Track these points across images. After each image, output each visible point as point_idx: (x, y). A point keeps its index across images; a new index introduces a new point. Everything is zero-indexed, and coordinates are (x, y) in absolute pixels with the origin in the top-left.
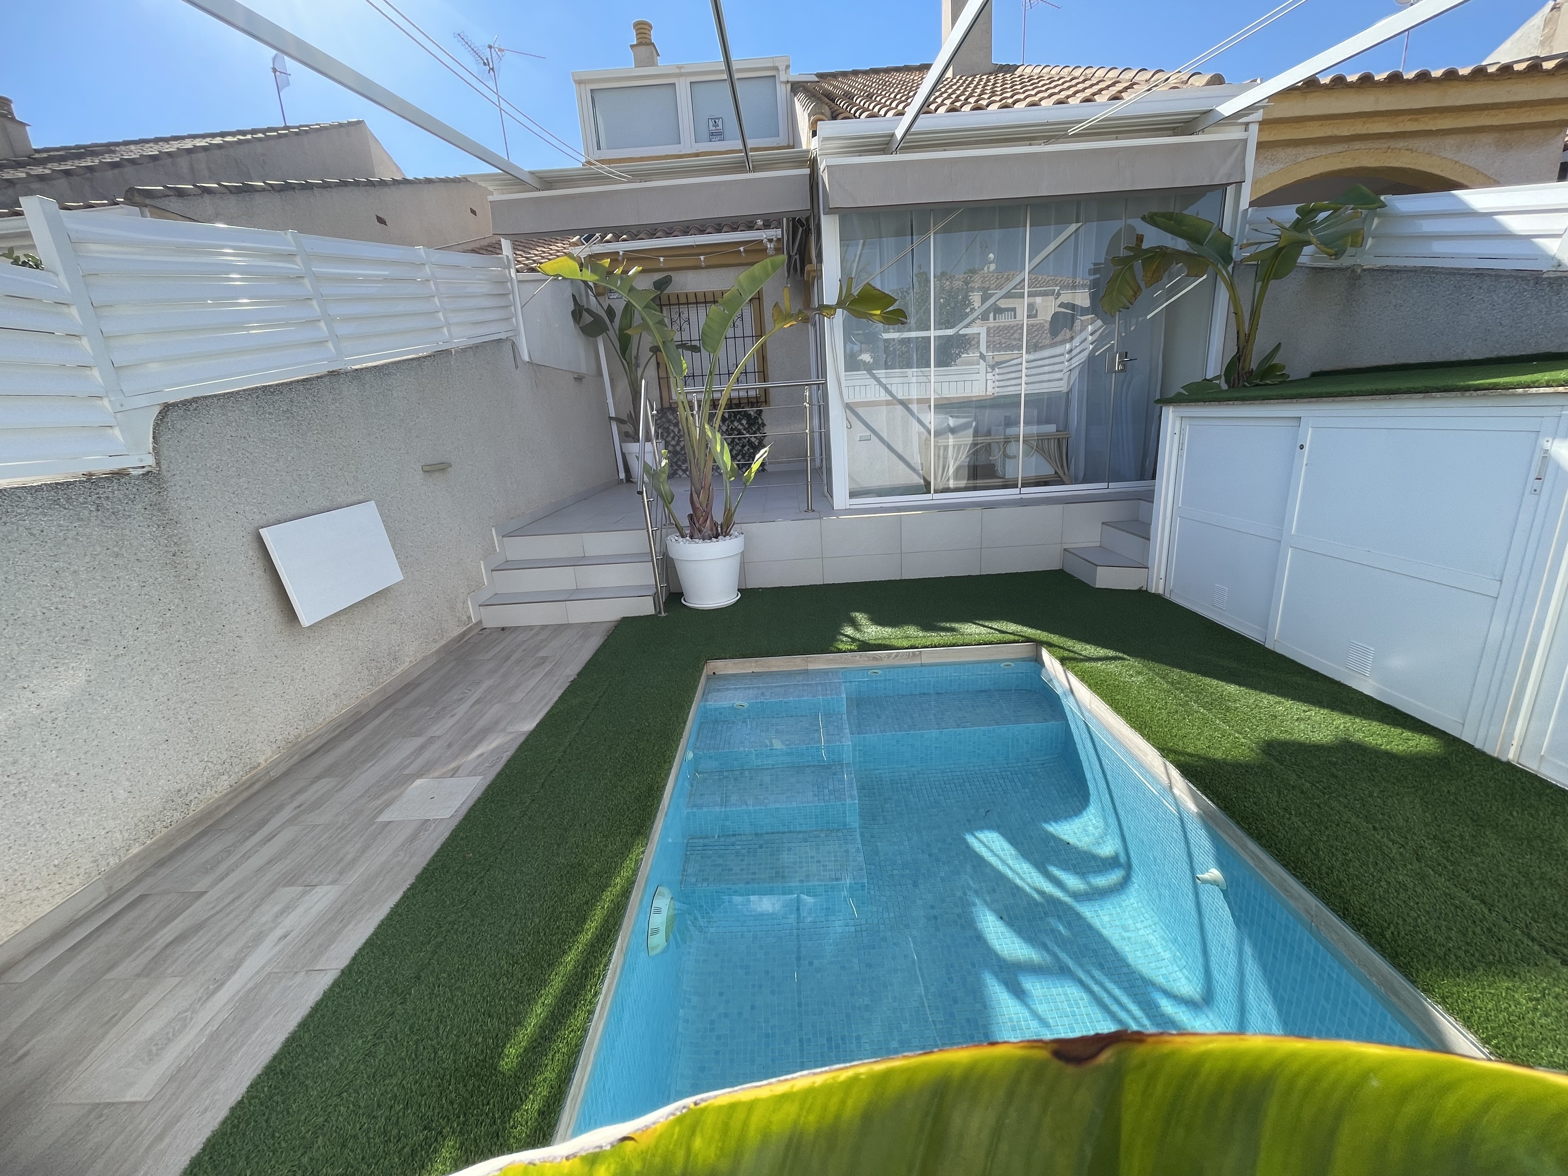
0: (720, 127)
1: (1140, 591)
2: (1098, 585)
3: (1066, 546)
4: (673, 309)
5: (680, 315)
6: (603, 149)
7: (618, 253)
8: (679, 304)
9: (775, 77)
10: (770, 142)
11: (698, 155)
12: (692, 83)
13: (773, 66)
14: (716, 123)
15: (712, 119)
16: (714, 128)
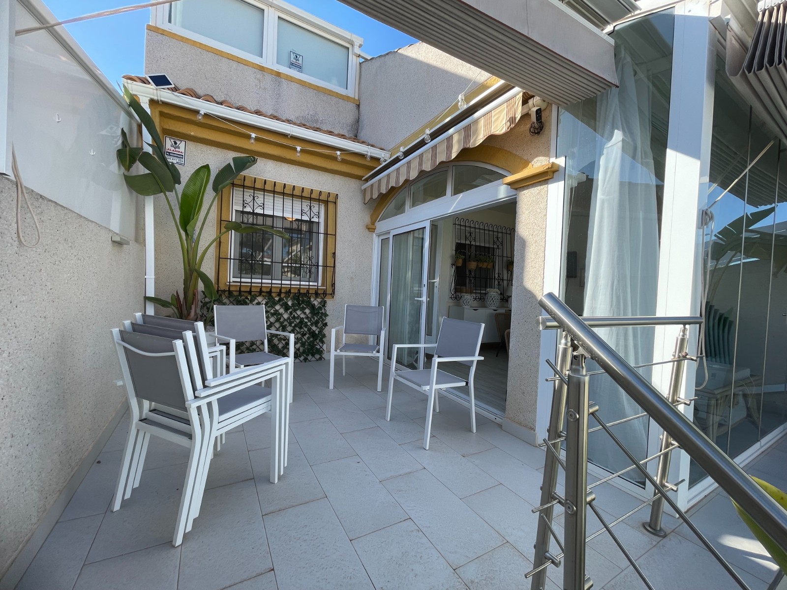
0: (300, 62)
4: (247, 192)
5: (254, 199)
6: (175, 24)
7: (197, 112)
8: (254, 189)
9: (348, 48)
10: (341, 91)
11: (278, 74)
12: (279, 17)
13: (350, 40)
14: (297, 57)
15: (294, 53)
16: (295, 61)
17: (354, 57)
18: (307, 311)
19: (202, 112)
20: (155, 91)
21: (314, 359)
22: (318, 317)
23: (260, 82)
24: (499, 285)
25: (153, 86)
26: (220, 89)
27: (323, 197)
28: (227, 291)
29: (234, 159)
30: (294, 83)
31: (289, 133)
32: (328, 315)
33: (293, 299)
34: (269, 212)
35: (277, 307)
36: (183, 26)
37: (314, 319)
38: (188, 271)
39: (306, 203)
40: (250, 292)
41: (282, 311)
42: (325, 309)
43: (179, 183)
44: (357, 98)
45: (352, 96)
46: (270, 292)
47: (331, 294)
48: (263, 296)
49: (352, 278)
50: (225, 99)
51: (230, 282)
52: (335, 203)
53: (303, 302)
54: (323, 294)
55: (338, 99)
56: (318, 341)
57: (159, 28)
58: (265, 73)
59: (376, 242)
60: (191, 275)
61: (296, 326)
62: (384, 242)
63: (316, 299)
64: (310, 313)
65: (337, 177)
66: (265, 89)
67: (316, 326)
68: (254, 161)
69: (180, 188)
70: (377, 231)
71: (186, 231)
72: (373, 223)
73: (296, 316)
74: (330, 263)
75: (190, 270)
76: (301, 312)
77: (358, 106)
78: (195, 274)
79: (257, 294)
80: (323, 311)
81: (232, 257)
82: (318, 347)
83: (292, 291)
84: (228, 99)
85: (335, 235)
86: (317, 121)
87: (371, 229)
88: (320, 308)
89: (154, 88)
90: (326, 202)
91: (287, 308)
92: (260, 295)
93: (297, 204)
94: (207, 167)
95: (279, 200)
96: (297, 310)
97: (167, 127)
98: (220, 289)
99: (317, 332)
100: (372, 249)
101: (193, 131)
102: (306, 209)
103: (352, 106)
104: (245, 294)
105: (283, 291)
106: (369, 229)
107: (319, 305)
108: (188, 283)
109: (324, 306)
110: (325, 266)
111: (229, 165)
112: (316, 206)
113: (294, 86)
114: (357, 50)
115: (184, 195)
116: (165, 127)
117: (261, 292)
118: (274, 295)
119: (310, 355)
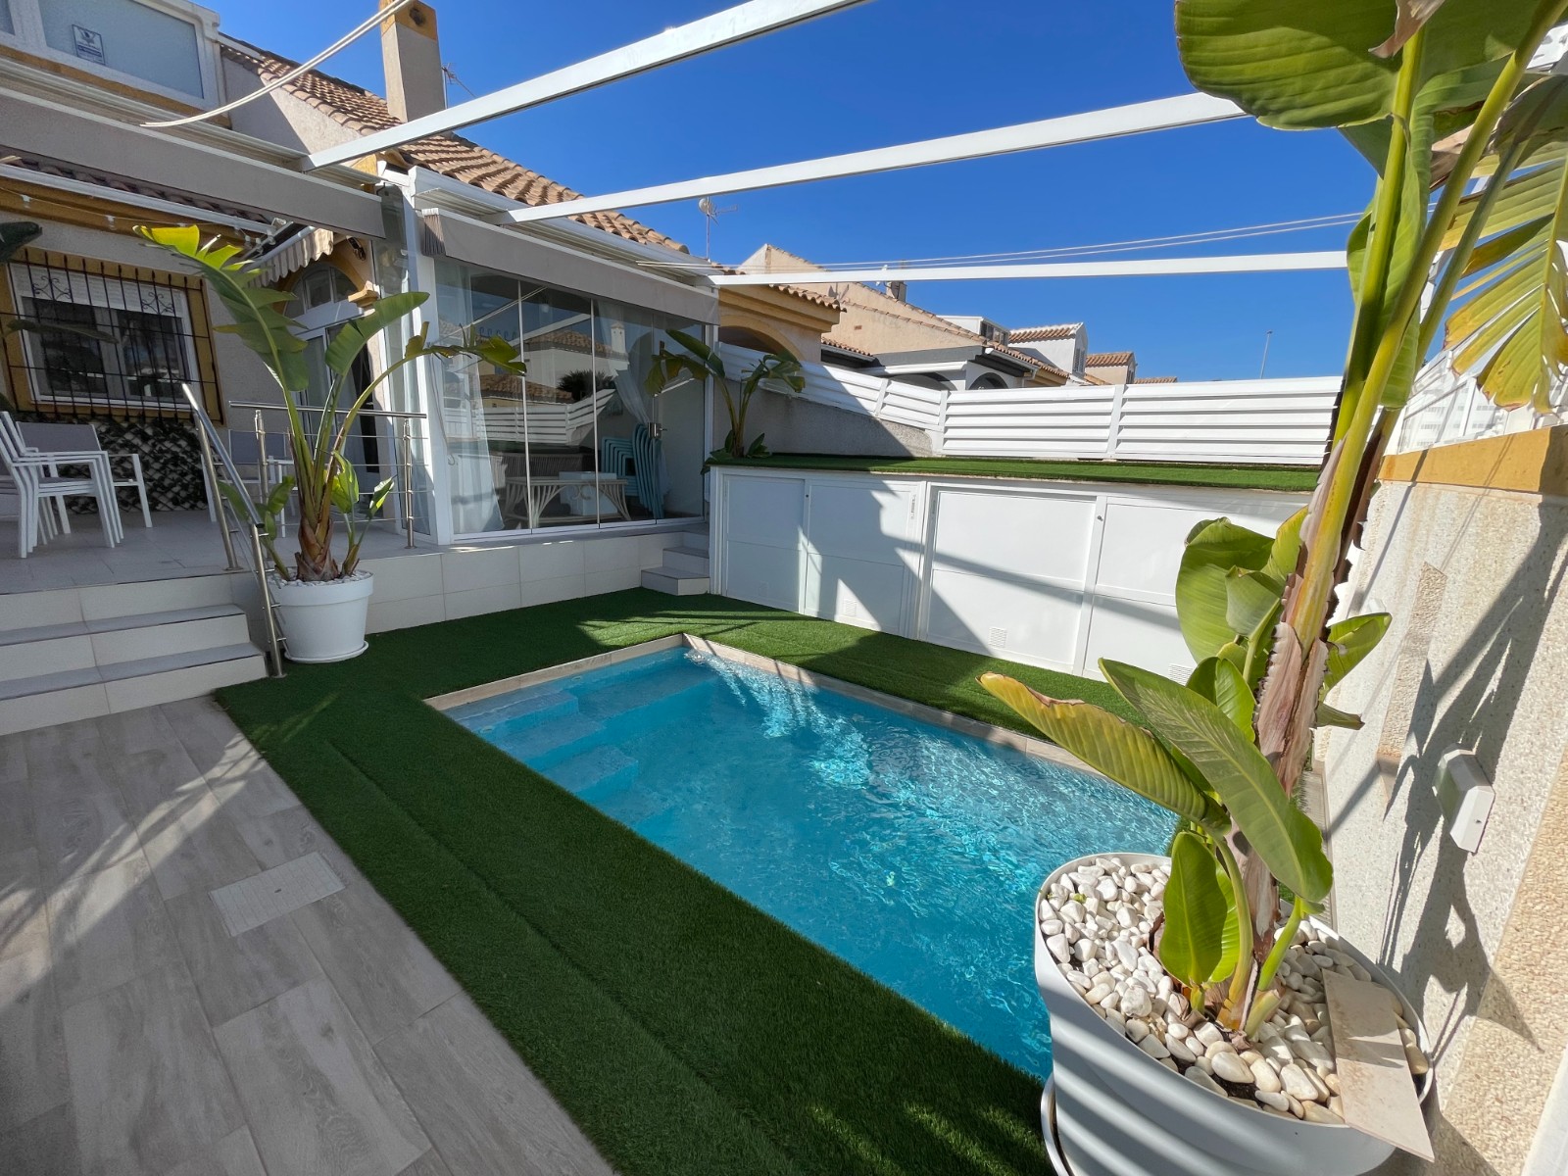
0: (97, 44)
1: (706, 594)
2: (680, 594)
3: (644, 568)
4: (36, 270)
5: (50, 282)
8: (48, 266)
9: (193, 25)
10: (192, 100)
11: (56, 67)
14: (87, 35)
16: (85, 42)
17: (208, 44)
27: (176, 282)
28: (32, 412)
31: (87, 193)
33: (153, 426)
34: (81, 300)
39: (147, 290)
40: (74, 415)
41: (137, 441)
46: (109, 416)
47: (221, 421)
48: (99, 421)
51: (36, 401)
74: (209, 377)
76: (172, 444)
81: (32, 364)
83: (149, 415)
85: (209, 338)
90: (186, 290)
93: (131, 290)
95: (96, 283)
96: (164, 441)
98: (20, 409)
102: (148, 298)
105: (132, 414)
110: (201, 381)
112: (165, 295)
114: (210, 33)
117: (94, 416)
118: (117, 419)
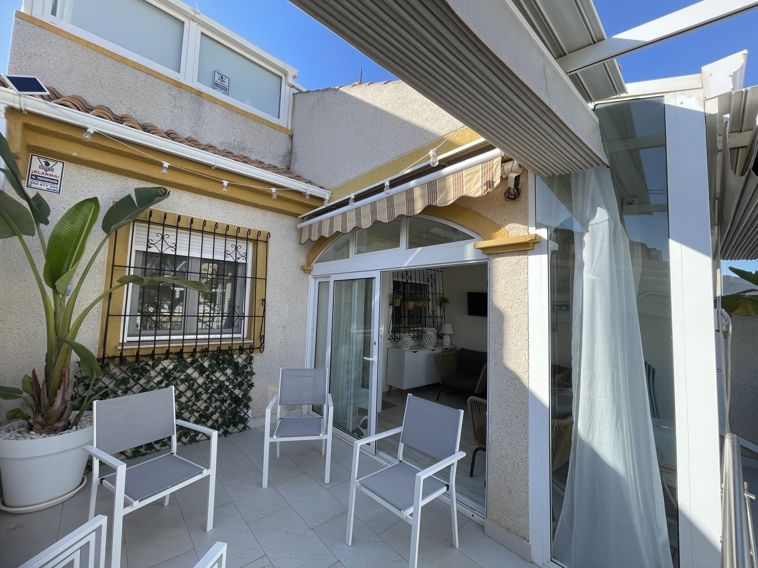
4: (153, 228)
5: (163, 238)
6: (62, 18)
7: (84, 129)
8: (164, 225)
9: (281, 78)
10: (273, 120)
11: (199, 94)
12: (202, 33)
13: (284, 70)
14: (222, 78)
15: (218, 73)
16: (220, 81)
17: (288, 87)
18: (229, 371)
19: (91, 130)
20: (17, 98)
21: (236, 430)
22: (243, 377)
23: (175, 99)
24: (434, 322)
25: (12, 90)
26: (121, 102)
27: (252, 236)
28: (117, 358)
29: (137, 191)
30: (218, 105)
31: (214, 164)
32: (254, 374)
33: (211, 359)
34: (182, 252)
35: (190, 371)
36: (73, 23)
37: (237, 380)
38: (54, 343)
39: (231, 243)
40: (152, 356)
41: (196, 375)
42: (251, 367)
43: (47, 223)
44: (289, 128)
45: (285, 126)
46: (180, 354)
47: (260, 348)
48: (171, 359)
49: (284, 326)
50: (127, 113)
51: (123, 344)
52: (266, 242)
53: (224, 361)
54: (250, 349)
55: (269, 128)
56: (241, 407)
57: (35, 19)
58: (182, 91)
59: (313, 286)
60: (59, 348)
61: (213, 392)
62: (322, 286)
63: (239, 356)
64: (232, 374)
65: (269, 214)
66: (182, 107)
67: (239, 389)
68: (165, 194)
69: (47, 230)
70: (314, 273)
71: (54, 287)
72: (309, 264)
73: (214, 378)
74: (259, 312)
75: (58, 340)
76: (221, 373)
77: (291, 137)
78: (65, 346)
79: (163, 357)
80: (249, 369)
81: (128, 313)
82: (242, 414)
83: (210, 349)
84: (132, 114)
85: (266, 279)
86: (244, 149)
87: (306, 270)
88: (245, 366)
89: (15, 93)
90: (256, 242)
91: (202, 370)
92: (166, 358)
93: (220, 242)
94: (95, 200)
95: (196, 238)
96: (215, 372)
97: (34, 143)
98: (106, 356)
99: (240, 396)
100: (307, 293)
101: (75, 151)
102: (230, 249)
103: (284, 137)
104: (145, 359)
105: (198, 349)
106: (304, 270)
107: (243, 363)
108: (54, 359)
109: (250, 363)
110: (252, 316)
111: (129, 197)
112: (242, 244)
113: (219, 109)
114: (291, 81)
115: (55, 237)
116: (31, 143)
117: (167, 355)
118: (185, 356)
119: (231, 426)
